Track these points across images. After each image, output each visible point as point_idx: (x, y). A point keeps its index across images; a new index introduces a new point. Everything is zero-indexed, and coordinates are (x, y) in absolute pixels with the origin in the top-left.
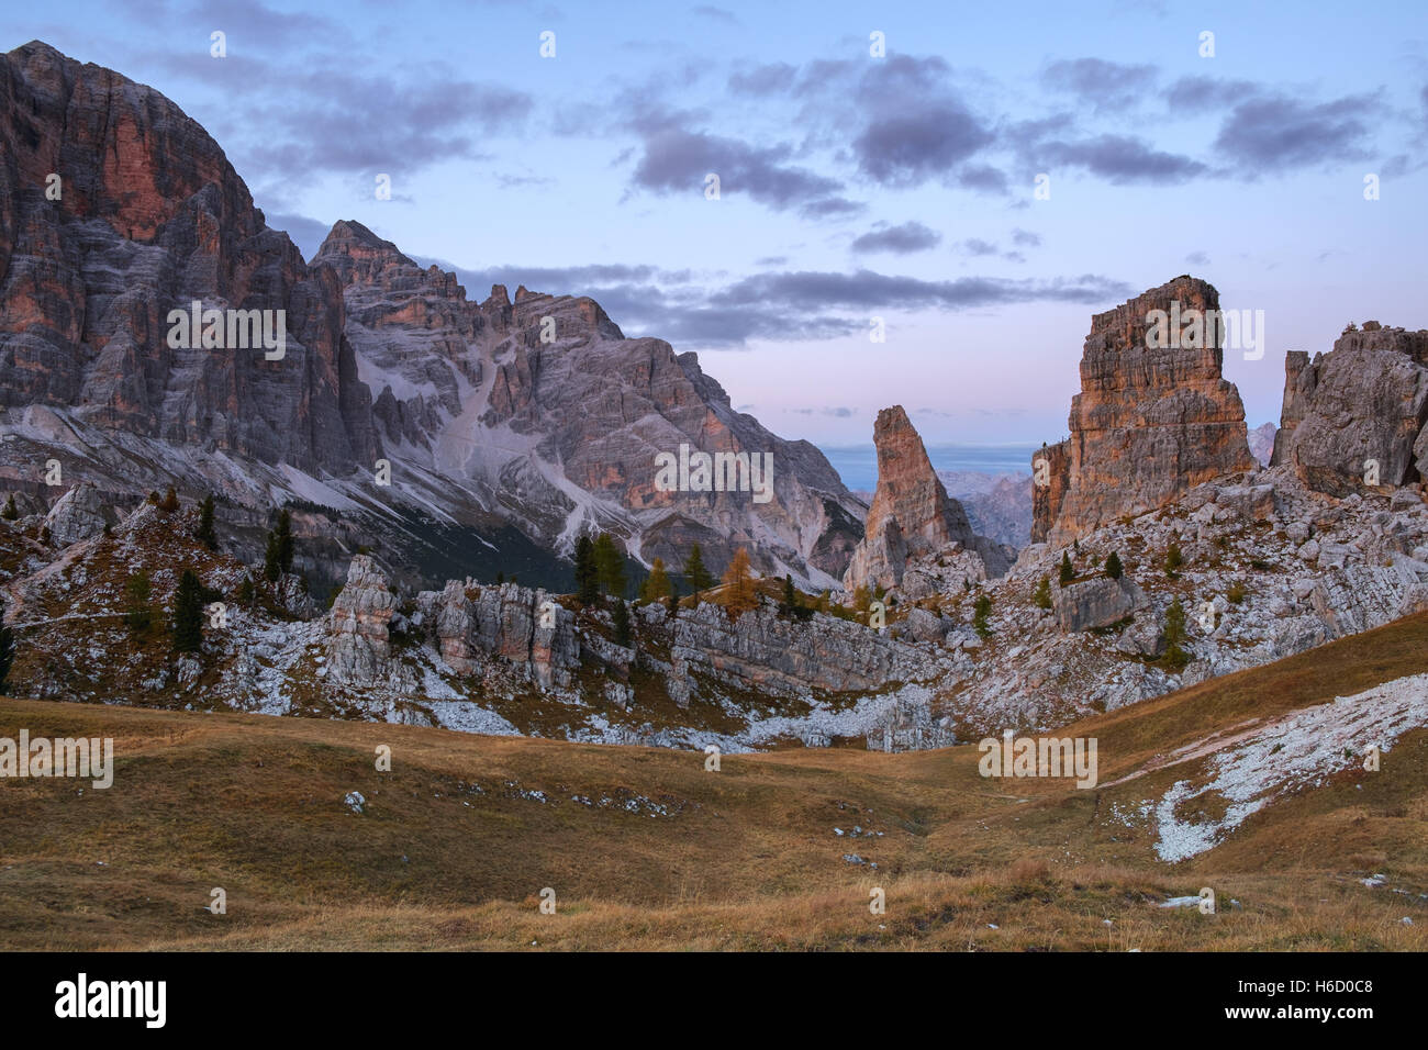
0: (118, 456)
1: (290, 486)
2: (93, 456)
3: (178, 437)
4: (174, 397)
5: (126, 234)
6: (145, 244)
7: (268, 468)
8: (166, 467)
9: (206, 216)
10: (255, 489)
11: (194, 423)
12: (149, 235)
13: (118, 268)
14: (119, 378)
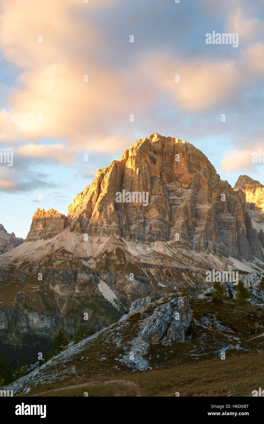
0: (182, 256)
1: (233, 264)
2: (174, 257)
3: (198, 249)
4: (196, 236)
5: (180, 187)
6: (186, 189)
7: (226, 258)
8: (196, 259)
9: (203, 178)
10: (223, 266)
11: (203, 245)
12: (187, 186)
13: (179, 197)
14: (181, 231)
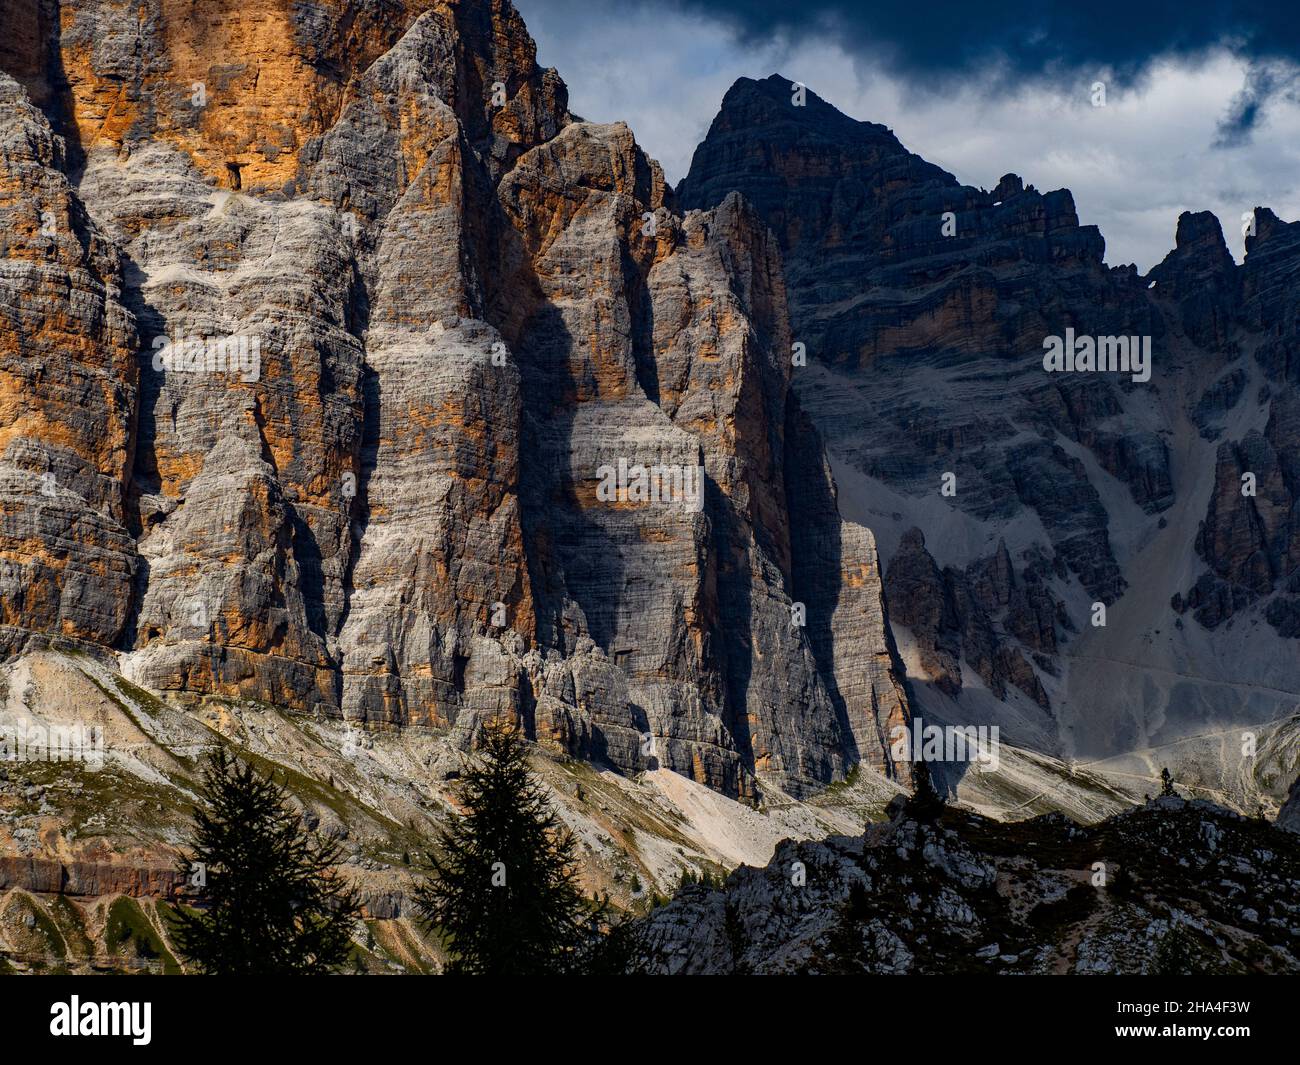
1: (682, 828)
2: (185, 783)
3: (387, 715)
4: (370, 603)
5: (223, 173)
6: (277, 199)
7: (624, 783)
8: (367, 799)
9: (420, 105)
10: (597, 846)
11: (426, 673)
12: (282, 173)
13: (212, 268)
14: (235, 565)
